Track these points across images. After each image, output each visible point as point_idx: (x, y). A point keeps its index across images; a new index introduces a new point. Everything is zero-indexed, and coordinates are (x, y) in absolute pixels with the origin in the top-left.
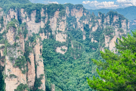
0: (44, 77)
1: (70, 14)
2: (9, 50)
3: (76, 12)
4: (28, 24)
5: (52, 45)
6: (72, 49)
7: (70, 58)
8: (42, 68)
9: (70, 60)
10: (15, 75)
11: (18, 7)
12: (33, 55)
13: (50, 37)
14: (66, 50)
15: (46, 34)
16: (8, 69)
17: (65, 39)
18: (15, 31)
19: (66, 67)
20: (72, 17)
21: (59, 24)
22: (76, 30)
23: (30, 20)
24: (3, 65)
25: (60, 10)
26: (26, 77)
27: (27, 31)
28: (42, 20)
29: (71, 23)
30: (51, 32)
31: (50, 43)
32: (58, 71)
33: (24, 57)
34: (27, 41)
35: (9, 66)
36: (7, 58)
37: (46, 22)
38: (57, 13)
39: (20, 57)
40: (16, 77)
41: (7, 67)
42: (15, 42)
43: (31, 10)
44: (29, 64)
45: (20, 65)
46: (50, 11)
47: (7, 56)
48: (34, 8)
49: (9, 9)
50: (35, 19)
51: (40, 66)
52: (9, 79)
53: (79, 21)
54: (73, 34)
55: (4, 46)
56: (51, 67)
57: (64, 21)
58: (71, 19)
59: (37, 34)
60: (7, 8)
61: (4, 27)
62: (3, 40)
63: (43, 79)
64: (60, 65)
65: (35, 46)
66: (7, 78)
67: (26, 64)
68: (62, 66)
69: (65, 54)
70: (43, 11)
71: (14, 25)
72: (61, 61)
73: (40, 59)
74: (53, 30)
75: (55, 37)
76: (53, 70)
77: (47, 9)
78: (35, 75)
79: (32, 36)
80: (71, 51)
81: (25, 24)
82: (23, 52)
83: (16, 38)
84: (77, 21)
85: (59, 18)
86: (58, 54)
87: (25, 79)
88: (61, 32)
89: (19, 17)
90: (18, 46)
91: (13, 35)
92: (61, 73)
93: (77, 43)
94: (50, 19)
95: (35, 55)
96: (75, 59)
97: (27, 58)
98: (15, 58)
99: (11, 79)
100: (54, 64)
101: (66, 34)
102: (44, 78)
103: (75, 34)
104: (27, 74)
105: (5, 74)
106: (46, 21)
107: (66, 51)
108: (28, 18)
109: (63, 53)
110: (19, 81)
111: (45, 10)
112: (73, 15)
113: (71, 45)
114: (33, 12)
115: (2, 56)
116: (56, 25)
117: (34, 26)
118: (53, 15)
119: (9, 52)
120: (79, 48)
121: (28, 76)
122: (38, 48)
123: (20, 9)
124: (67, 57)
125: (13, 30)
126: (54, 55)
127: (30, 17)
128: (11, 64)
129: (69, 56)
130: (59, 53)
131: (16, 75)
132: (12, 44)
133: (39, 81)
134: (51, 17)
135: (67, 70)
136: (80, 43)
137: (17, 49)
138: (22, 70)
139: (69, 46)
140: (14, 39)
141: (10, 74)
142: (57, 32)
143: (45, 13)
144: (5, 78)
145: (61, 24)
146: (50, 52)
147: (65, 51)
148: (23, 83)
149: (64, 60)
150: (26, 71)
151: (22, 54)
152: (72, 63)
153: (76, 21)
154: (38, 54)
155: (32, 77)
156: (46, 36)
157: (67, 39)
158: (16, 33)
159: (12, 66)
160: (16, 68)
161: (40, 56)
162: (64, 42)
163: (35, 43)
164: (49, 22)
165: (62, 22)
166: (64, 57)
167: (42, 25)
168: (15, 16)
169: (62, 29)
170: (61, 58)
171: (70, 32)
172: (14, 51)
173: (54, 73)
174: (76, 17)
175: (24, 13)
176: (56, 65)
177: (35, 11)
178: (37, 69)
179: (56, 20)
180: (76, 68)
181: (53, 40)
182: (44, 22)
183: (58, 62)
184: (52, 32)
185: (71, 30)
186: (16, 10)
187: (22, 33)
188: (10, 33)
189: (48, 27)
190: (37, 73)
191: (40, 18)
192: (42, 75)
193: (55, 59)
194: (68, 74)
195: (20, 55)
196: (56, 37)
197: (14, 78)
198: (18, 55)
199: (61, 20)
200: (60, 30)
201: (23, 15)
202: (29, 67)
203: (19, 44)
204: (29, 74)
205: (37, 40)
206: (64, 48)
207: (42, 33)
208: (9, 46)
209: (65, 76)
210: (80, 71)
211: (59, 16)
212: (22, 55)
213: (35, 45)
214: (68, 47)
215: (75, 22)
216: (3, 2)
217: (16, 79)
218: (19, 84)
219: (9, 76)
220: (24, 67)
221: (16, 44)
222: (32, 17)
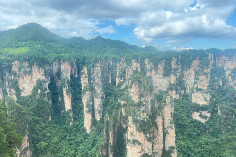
0: (175, 150)
1: (214, 65)
2: (132, 109)
3: (225, 61)
4: (154, 78)
5: (186, 108)
6: (218, 116)
7: (214, 129)
8: (173, 137)
9: (214, 132)
10: (138, 140)
11: (142, 57)
12: (161, 118)
13: (183, 96)
14: (207, 117)
15: (178, 92)
16: (131, 133)
17: (207, 101)
18: (140, 86)
19: (208, 142)
20: (218, 69)
21: (199, 79)
22: (225, 88)
23: (157, 73)
24: (124, 126)
25: (200, 59)
26: (151, 146)
27: (153, 87)
28: (173, 73)
29: (216, 78)
30: (185, 89)
31: (182, 105)
32: (195, 146)
33: (150, 120)
34: (153, 100)
35: (132, 129)
36: (130, 118)
37: (178, 76)
38: (196, 63)
39: (146, 120)
40: (139, 144)
41: (130, 130)
42: (139, 100)
43: (158, 60)
44: (156, 130)
45: (145, 130)
46: (185, 61)
47: (130, 116)
48: (163, 57)
49: (132, 60)
50: (162, 72)
51: (170, 134)
52: (131, 145)
53: (230, 75)
54: (219, 94)
55: (126, 104)
56: (183, 138)
57: (206, 74)
58: (216, 72)
59: (165, 92)
60: (129, 58)
61: (126, 82)
62: (125, 96)
63: (174, 153)
64: (197, 137)
65: (165, 107)
66: (129, 143)
67: (152, 130)
68: (202, 139)
69: (205, 122)
70: (174, 60)
71: (140, 79)
72: (199, 131)
73: (171, 125)
74: (188, 87)
75: (191, 97)
76: (186, 142)
77: (180, 57)
78: (162, 146)
79: (158, 93)
80: (216, 119)
81: (150, 77)
82: (149, 113)
83: (141, 95)
84: (227, 75)
85: (199, 70)
86: (195, 122)
87: (151, 149)
88: (201, 90)
89: (142, 69)
90: (143, 105)
91: (137, 91)
92: (199, 149)
93: (227, 109)
94: (184, 72)
95: (163, 120)
96: (224, 132)
97: (154, 122)
98: (139, 120)
99: (134, 145)
100: (189, 135)
101: (208, 94)
102: (176, 152)
103: (222, 95)
104: (153, 143)
105: (128, 138)
106: (178, 74)
107: (208, 119)
108: (153, 70)
109: (203, 121)
110: (143, 150)
111: (178, 59)
112: (220, 65)
113: (217, 111)
114: (161, 63)
115: (123, 116)
116: (193, 80)
117: (160, 80)
118: (190, 66)
119: (132, 112)
120: (231, 116)
121: (154, 145)
122: (168, 111)
123: (144, 59)
124: (210, 128)
125: (138, 85)
126: (188, 123)
127: (156, 69)
128: (135, 127)
129: (214, 127)
130: (196, 120)
131: (140, 141)
132: (136, 102)
133: (167, 154)
134: (185, 68)
135: (209, 147)
136: (233, 109)
137: (142, 109)
138: (147, 137)
139: (214, 112)
140: (139, 97)
141: (134, 139)
142: (195, 91)
143: (177, 63)
144: (128, 143)
145: (201, 79)
146: (183, 117)
147: (206, 119)
148: (148, 153)
149: (205, 132)
150: (152, 139)
151: (147, 116)
152: (217, 138)
153: (224, 74)
154: (168, 118)
155: (159, 148)
156: (178, 95)
157: (210, 101)
158: (141, 89)
159: (135, 130)
160: (139, 132)
161: (170, 121)
162: (206, 106)
163: (164, 104)
164: (182, 76)
165: (204, 76)
166: (204, 126)
167: (173, 79)
168: (137, 69)
169: (203, 86)
170: (199, 127)
171: (214, 91)
172: (139, 111)
173: (188, 148)
174: (225, 69)
175: (149, 64)
176: (192, 137)
177: (164, 61)
178: (166, 138)
179: (193, 73)
180: (224, 145)
181: (188, 101)
182: (176, 76)
183: (195, 133)
184: (187, 90)
185: (215, 88)
186: (139, 60)
187: (148, 90)
188: (134, 89)
189: (181, 82)
190: (165, 144)
191: (170, 71)
192: (172, 148)
193: (190, 128)
194: (210, 153)
195: (145, 117)
196: (193, 97)
197: (138, 145)
198: (143, 116)
199: (201, 73)
200: (200, 87)
201: (148, 67)
202: (155, 134)
203: (144, 103)
204: (155, 143)
205: (167, 99)
206: (205, 113)
207: (172, 90)
208: (133, 105)
209: (205, 154)
210: (230, 151)
211: (199, 66)
212: (148, 118)
213: (165, 105)
214: (212, 114)
215: (223, 76)
216: (125, 52)
217: (139, 146)
218: (143, 153)
219: (131, 141)
220: (150, 134)
221: (141, 102)
222: (160, 69)
